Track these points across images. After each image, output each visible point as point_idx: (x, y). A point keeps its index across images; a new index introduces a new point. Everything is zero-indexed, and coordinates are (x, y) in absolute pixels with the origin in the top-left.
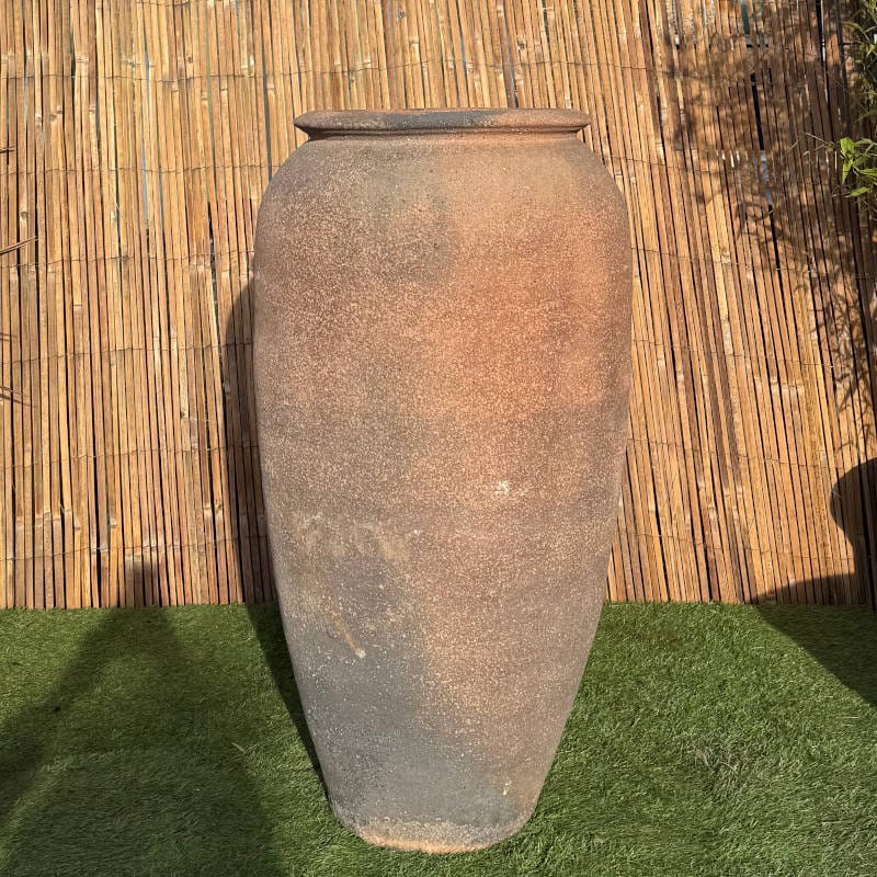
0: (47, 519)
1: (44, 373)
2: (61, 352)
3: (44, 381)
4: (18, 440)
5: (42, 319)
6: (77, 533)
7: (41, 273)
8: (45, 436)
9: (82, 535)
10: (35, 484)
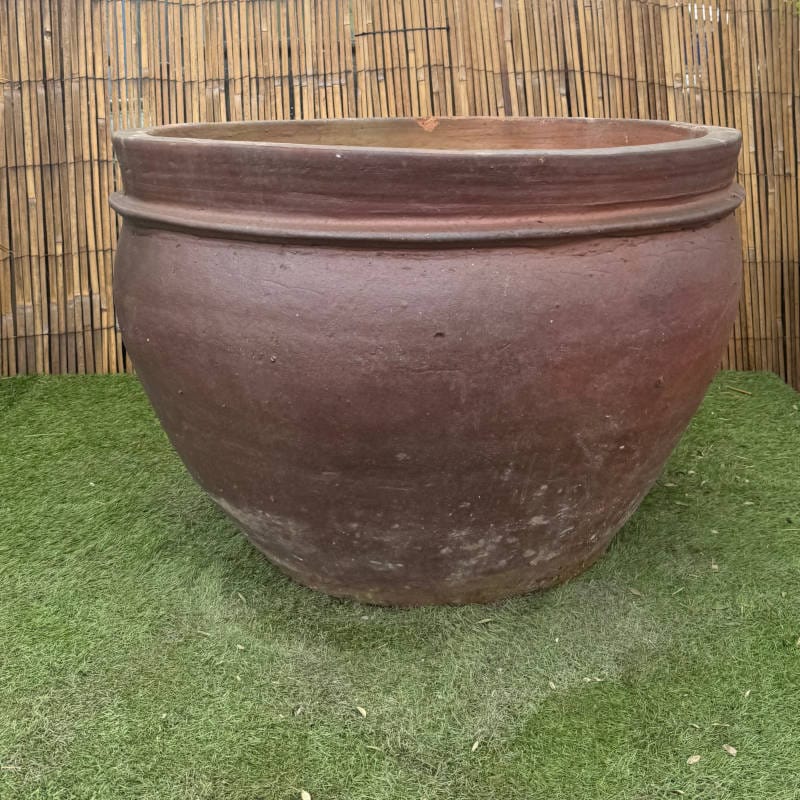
0: (78, 301)
1: (72, 175)
2: (87, 157)
3: (72, 183)
4: (50, 234)
5: (68, 128)
6: (105, 314)
7: (66, 87)
8: (74, 230)
9: (108, 317)
10: (67, 271)
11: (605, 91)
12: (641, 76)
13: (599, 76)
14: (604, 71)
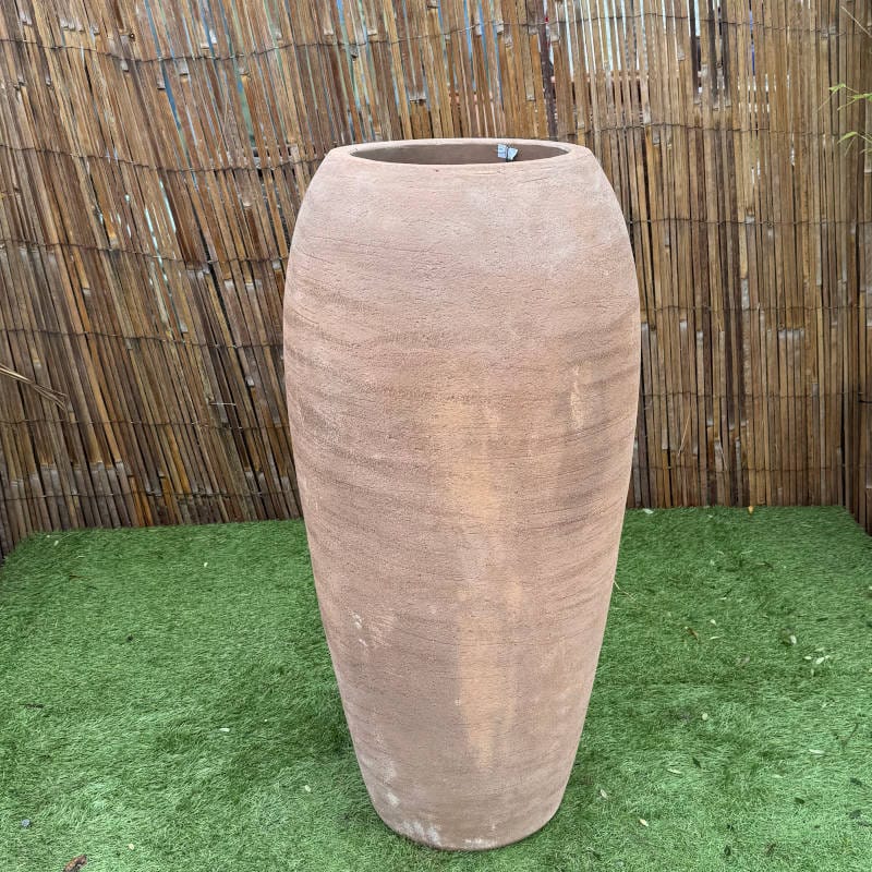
11: (673, 238)
12: (712, 216)
13: (666, 222)
14: (672, 216)
